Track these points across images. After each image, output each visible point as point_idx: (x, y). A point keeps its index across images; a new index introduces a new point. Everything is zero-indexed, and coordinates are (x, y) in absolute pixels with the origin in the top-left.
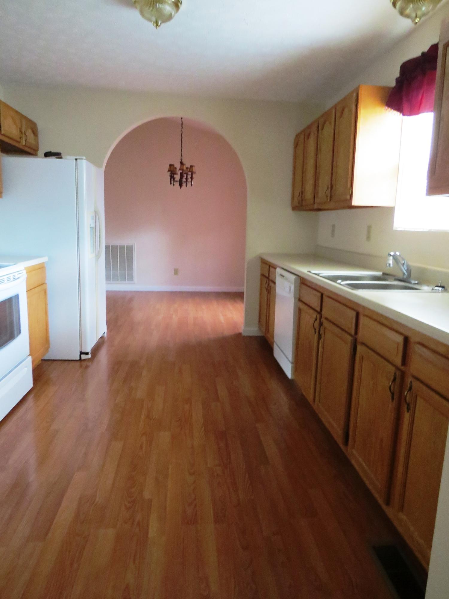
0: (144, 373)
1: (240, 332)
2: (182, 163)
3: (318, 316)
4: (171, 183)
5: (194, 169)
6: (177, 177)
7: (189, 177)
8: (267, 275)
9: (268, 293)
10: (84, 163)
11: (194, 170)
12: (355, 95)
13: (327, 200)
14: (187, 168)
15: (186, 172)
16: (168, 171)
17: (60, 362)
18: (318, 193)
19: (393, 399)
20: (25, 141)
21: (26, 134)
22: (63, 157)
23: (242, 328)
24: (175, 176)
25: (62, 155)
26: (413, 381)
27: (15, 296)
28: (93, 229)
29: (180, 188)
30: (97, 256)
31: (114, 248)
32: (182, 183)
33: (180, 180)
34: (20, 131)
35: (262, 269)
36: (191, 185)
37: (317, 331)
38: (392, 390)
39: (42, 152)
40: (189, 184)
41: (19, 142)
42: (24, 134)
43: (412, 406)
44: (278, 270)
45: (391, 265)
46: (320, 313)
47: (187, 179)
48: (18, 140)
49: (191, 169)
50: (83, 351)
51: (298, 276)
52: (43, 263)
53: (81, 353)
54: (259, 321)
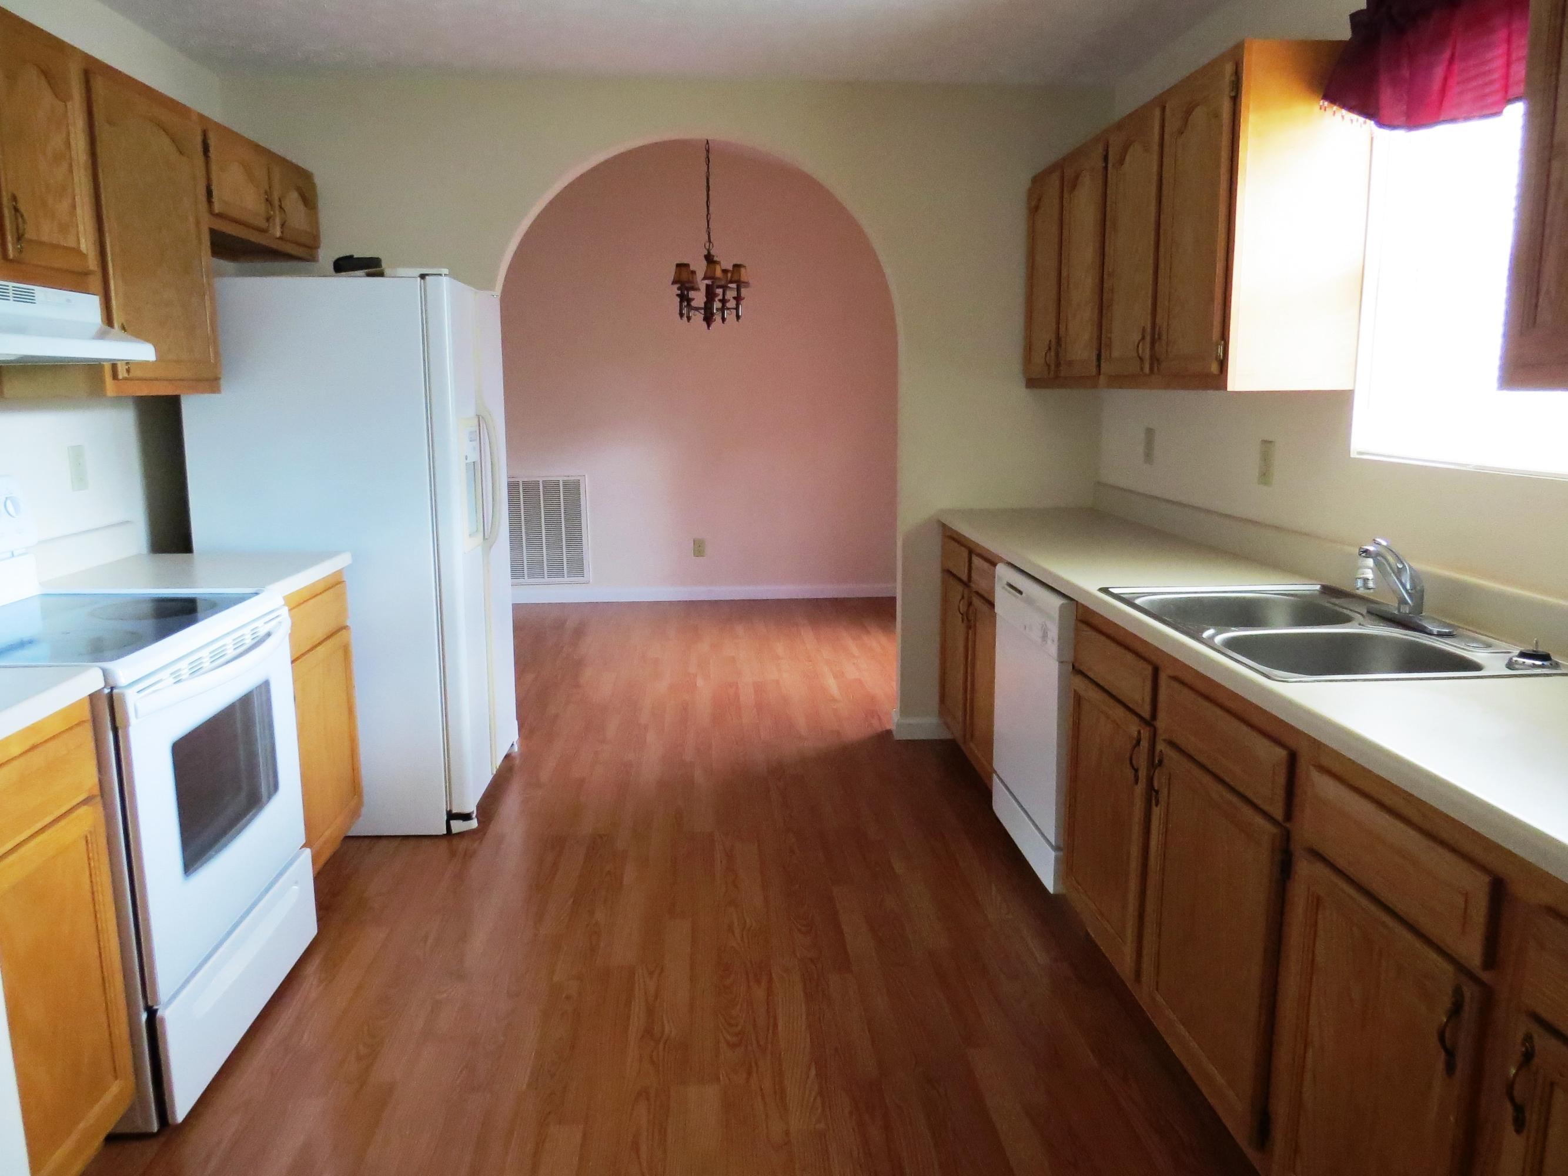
0: (630, 874)
1: (888, 727)
2: (709, 259)
3: (1146, 734)
4: (681, 315)
5: (744, 275)
6: (699, 298)
7: (731, 294)
8: (965, 578)
9: (969, 627)
10: (444, 287)
11: (744, 278)
12: (1229, 68)
13: (1142, 369)
14: (725, 271)
15: (723, 283)
16: (674, 283)
17: (395, 843)
18: (1109, 346)
19: (1450, 1068)
20: (283, 225)
21: (283, 206)
22: (387, 271)
23: (893, 719)
24: (692, 294)
25: (384, 265)
26: (1535, 1036)
27: (259, 687)
28: (475, 469)
29: (706, 326)
30: (488, 539)
31: (531, 488)
32: (712, 314)
33: (706, 303)
34: (268, 201)
35: (945, 555)
36: (738, 317)
37: (1143, 773)
38: (1447, 1042)
39: (327, 255)
40: (730, 315)
41: (263, 231)
42: (277, 207)
43: (1532, 1118)
44: (1001, 570)
45: (1371, 584)
46: (1150, 722)
47: (724, 301)
48: (263, 224)
49: (735, 276)
50: (454, 811)
51: (1071, 599)
52: (340, 572)
53: (451, 816)
54: (943, 698)
